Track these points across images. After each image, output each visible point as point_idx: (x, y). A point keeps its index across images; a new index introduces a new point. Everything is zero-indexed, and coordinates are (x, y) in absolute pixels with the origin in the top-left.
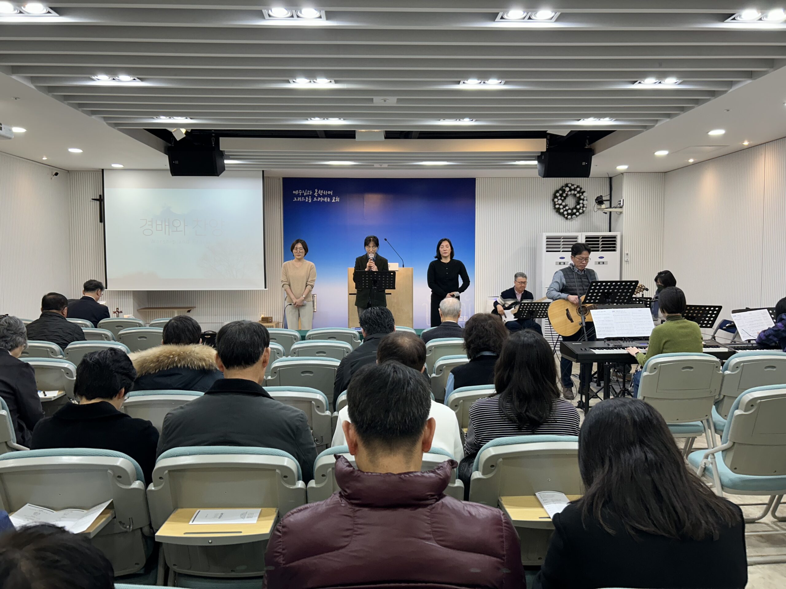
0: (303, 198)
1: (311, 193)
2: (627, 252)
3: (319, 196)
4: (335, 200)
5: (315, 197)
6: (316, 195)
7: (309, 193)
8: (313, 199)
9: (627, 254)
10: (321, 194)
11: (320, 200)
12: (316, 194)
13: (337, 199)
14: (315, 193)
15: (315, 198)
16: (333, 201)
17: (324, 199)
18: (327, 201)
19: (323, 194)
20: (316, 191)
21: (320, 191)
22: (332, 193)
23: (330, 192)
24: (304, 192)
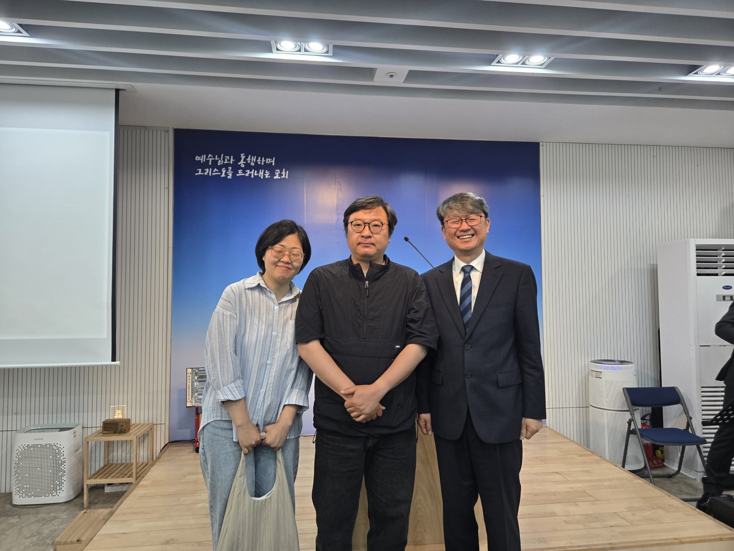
0: (215, 170)
1: (232, 160)
3: (248, 166)
4: (280, 175)
5: (241, 168)
6: (243, 166)
7: (229, 160)
8: (235, 172)
10: (253, 164)
11: (250, 175)
12: (242, 163)
13: (284, 173)
14: (240, 161)
15: (240, 171)
16: (275, 178)
17: (258, 172)
18: (264, 176)
19: (256, 163)
20: (243, 157)
21: (251, 158)
22: (273, 161)
23: (271, 159)
24: (219, 159)
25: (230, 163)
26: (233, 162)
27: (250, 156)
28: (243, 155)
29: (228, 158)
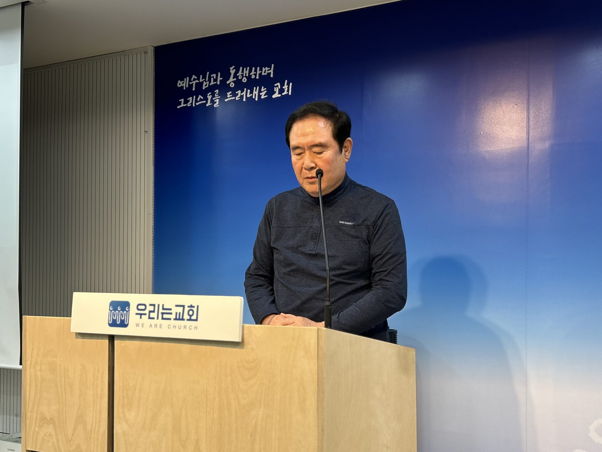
0: (200, 97)
1: (219, 79)
3: (240, 86)
4: (281, 91)
5: (230, 89)
6: (232, 85)
7: (215, 80)
8: (223, 95)
10: (245, 80)
11: (242, 97)
12: (231, 81)
13: (285, 87)
14: (228, 80)
15: (229, 94)
16: (274, 96)
17: (251, 92)
18: (260, 96)
19: (249, 78)
20: (233, 72)
21: (243, 72)
22: (272, 71)
23: (268, 68)
24: (204, 80)
25: (217, 83)
26: (220, 81)
27: (241, 68)
28: (233, 69)
29: (215, 78)
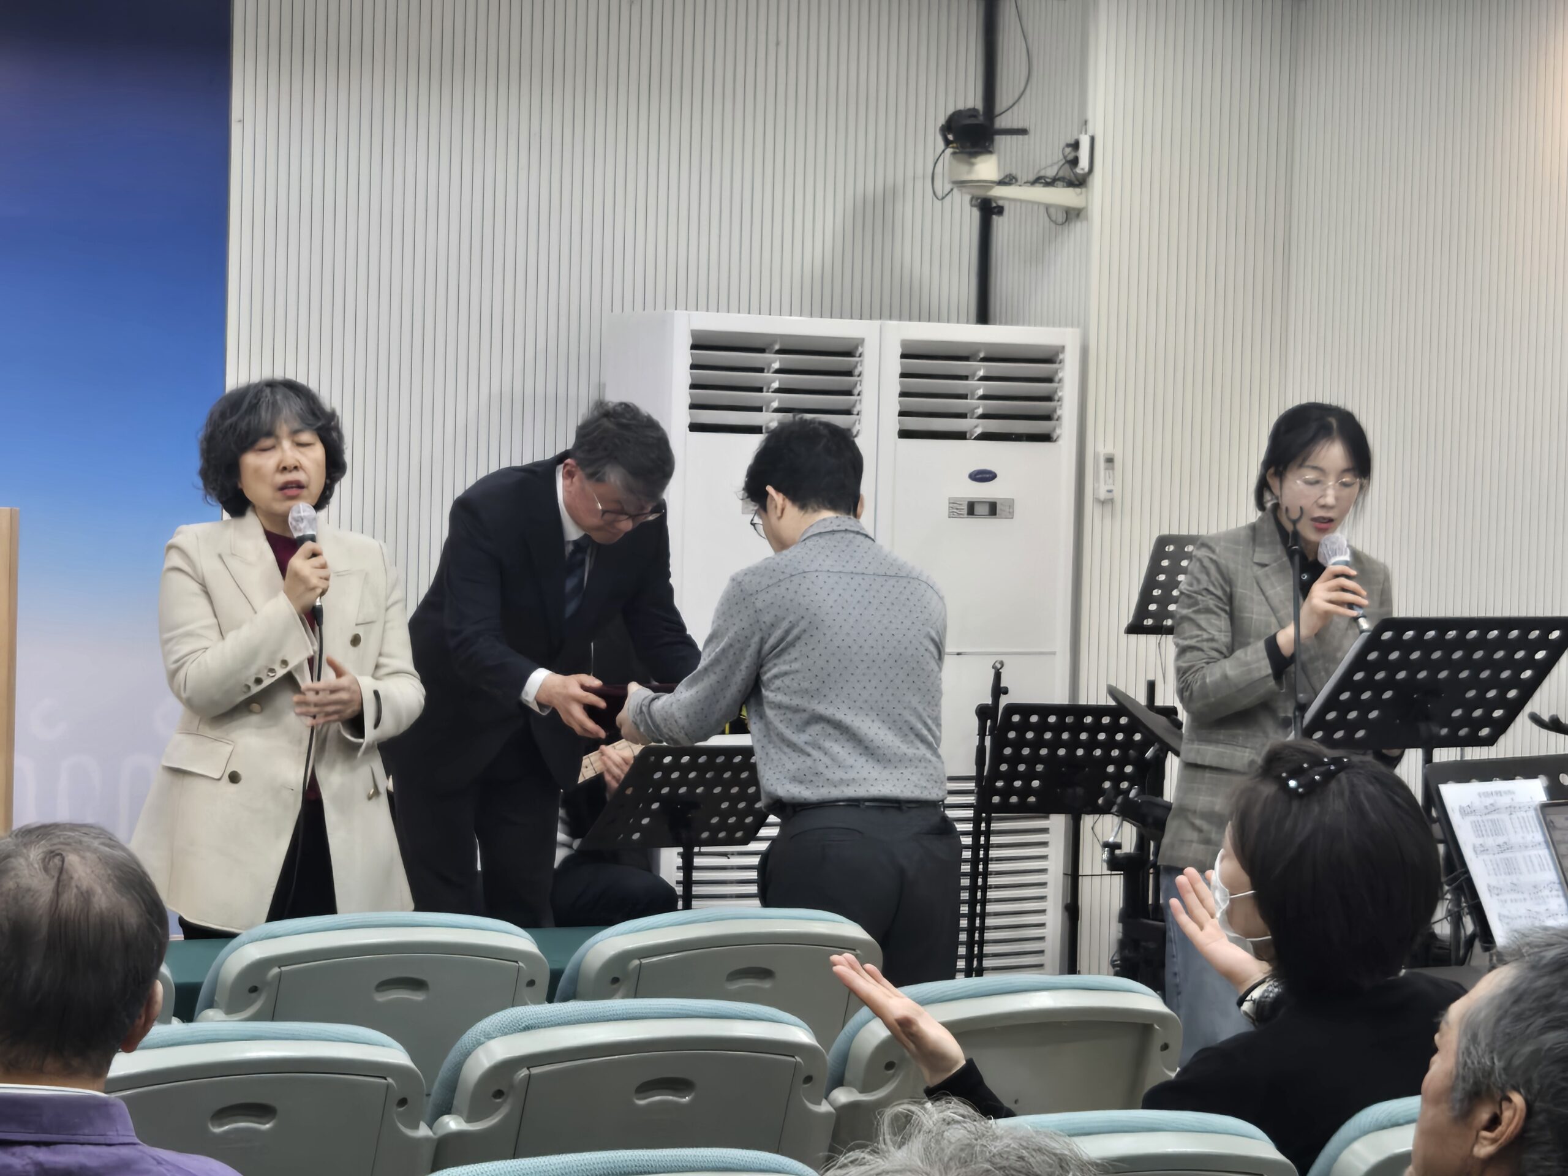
2: (1109, 450)
9: (1110, 460)
